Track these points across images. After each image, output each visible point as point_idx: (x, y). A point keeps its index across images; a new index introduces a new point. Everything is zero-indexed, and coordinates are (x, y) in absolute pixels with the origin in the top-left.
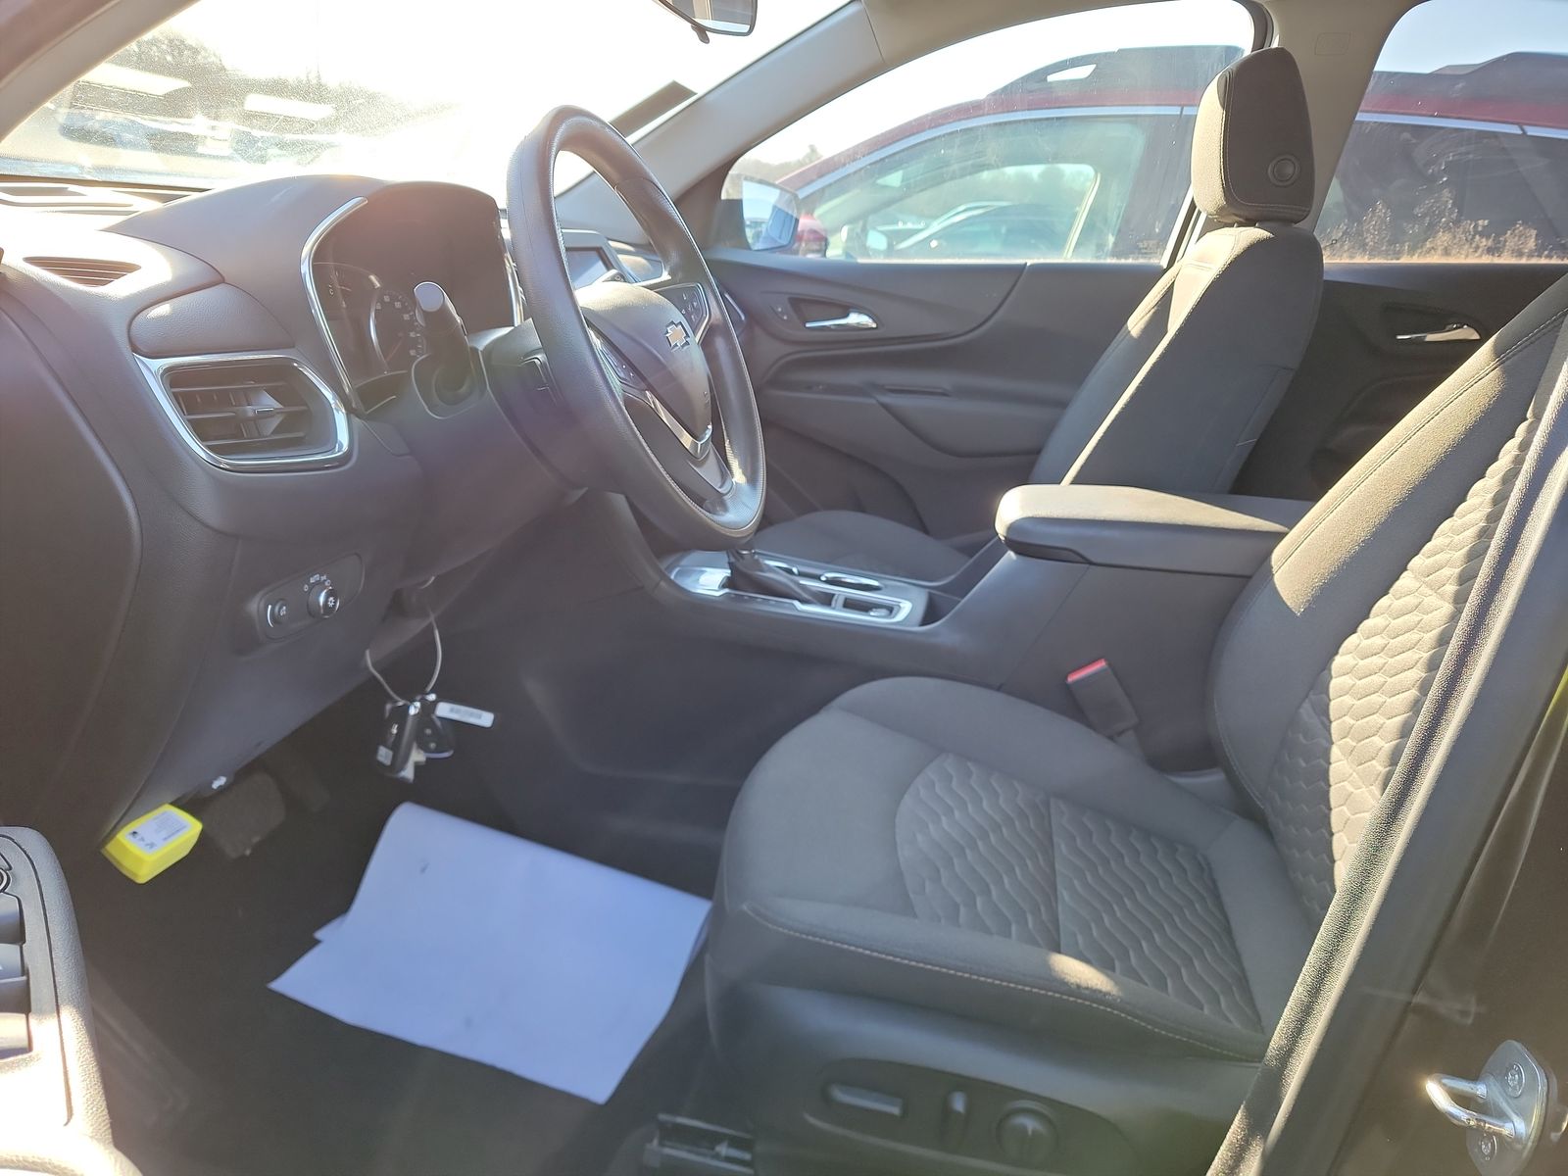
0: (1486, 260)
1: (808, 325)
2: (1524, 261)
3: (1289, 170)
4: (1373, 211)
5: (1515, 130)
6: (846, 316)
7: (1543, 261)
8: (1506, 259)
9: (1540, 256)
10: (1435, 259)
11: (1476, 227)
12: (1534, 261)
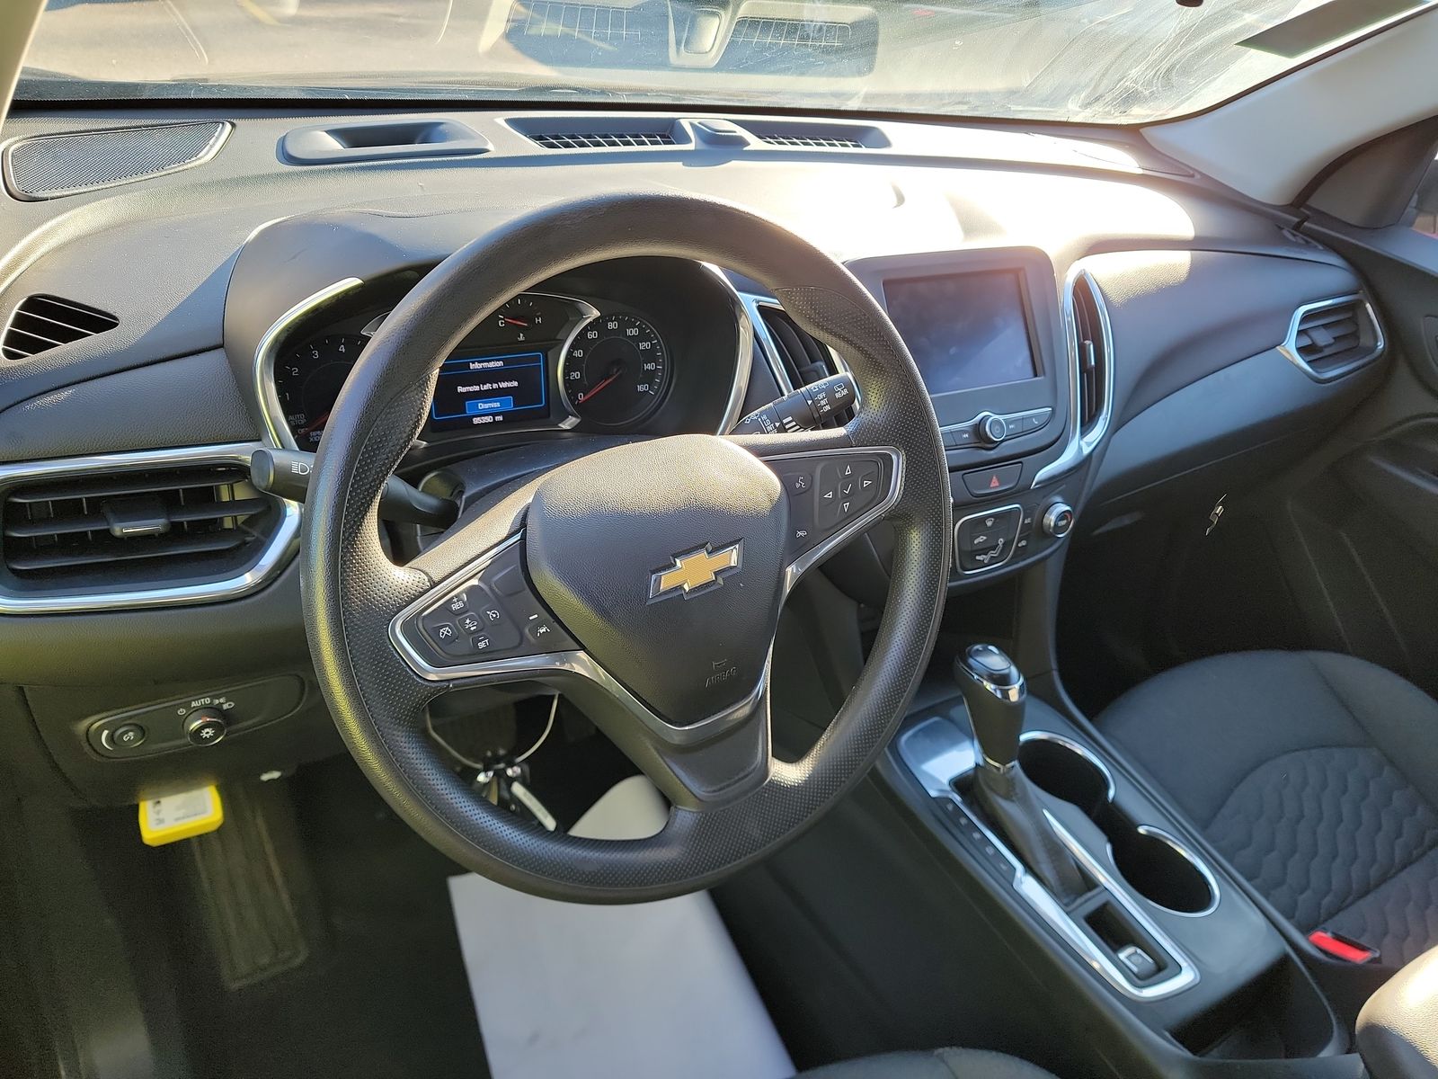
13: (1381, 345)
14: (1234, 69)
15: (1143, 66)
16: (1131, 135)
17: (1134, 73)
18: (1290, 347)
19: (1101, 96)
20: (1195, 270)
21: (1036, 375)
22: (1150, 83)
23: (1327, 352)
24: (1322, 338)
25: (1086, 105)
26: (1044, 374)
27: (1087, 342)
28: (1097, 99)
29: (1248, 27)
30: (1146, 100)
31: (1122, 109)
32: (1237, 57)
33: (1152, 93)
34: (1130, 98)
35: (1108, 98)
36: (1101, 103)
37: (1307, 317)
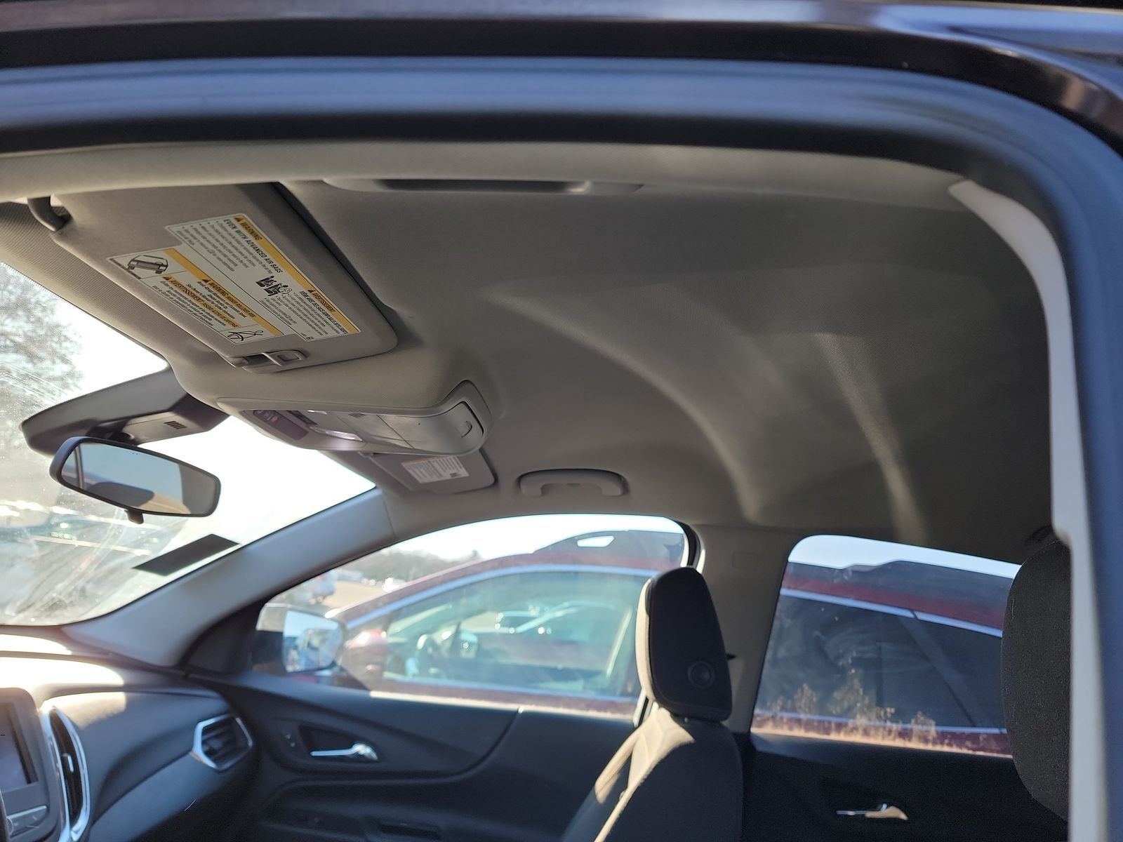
0: (899, 743)
1: (314, 754)
2: (930, 747)
3: (706, 676)
4: (802, 691)
5: (908, 614)
6: (350, 747)
7: (946, 749)
8: (914, 744)
9: (942, 743)
10: (857, 738)
11: (886, 713)
12: (938, 748)
13: (250, 743)
14: (129, 584)
15: (66, 582)
16: (56, 632)
17: (60, 586)
18: (198, 751)
19: (33, 604)
20: (130, 704)
21: (29, 782)
22: (70, 595)
23: (220, 753)
24: (216, 744)
25: (19, 611)
26: (37, 780)
27: (65, 755)
28: (29, 607)
29: (138, 558)
30: (66, 606)
31: (48, 613)
32: (131, 576)
33: (71, 602)
34: (54, 606)
35: (38, 605)
36: (31, 609)
37: (206, 730)
